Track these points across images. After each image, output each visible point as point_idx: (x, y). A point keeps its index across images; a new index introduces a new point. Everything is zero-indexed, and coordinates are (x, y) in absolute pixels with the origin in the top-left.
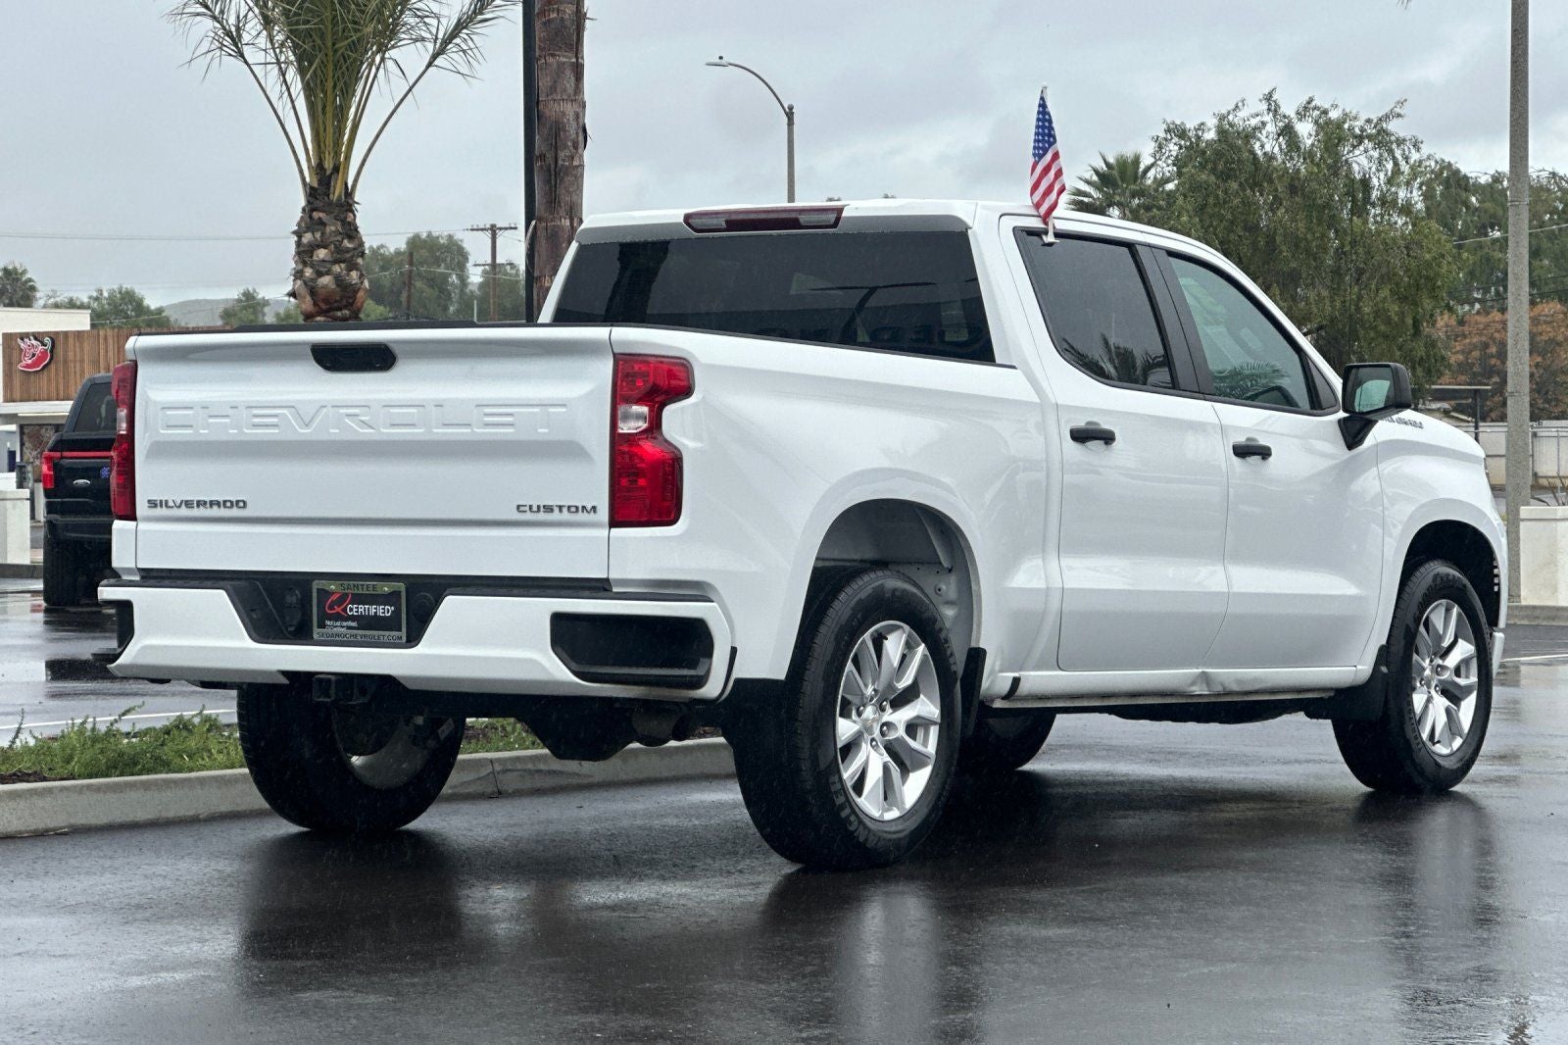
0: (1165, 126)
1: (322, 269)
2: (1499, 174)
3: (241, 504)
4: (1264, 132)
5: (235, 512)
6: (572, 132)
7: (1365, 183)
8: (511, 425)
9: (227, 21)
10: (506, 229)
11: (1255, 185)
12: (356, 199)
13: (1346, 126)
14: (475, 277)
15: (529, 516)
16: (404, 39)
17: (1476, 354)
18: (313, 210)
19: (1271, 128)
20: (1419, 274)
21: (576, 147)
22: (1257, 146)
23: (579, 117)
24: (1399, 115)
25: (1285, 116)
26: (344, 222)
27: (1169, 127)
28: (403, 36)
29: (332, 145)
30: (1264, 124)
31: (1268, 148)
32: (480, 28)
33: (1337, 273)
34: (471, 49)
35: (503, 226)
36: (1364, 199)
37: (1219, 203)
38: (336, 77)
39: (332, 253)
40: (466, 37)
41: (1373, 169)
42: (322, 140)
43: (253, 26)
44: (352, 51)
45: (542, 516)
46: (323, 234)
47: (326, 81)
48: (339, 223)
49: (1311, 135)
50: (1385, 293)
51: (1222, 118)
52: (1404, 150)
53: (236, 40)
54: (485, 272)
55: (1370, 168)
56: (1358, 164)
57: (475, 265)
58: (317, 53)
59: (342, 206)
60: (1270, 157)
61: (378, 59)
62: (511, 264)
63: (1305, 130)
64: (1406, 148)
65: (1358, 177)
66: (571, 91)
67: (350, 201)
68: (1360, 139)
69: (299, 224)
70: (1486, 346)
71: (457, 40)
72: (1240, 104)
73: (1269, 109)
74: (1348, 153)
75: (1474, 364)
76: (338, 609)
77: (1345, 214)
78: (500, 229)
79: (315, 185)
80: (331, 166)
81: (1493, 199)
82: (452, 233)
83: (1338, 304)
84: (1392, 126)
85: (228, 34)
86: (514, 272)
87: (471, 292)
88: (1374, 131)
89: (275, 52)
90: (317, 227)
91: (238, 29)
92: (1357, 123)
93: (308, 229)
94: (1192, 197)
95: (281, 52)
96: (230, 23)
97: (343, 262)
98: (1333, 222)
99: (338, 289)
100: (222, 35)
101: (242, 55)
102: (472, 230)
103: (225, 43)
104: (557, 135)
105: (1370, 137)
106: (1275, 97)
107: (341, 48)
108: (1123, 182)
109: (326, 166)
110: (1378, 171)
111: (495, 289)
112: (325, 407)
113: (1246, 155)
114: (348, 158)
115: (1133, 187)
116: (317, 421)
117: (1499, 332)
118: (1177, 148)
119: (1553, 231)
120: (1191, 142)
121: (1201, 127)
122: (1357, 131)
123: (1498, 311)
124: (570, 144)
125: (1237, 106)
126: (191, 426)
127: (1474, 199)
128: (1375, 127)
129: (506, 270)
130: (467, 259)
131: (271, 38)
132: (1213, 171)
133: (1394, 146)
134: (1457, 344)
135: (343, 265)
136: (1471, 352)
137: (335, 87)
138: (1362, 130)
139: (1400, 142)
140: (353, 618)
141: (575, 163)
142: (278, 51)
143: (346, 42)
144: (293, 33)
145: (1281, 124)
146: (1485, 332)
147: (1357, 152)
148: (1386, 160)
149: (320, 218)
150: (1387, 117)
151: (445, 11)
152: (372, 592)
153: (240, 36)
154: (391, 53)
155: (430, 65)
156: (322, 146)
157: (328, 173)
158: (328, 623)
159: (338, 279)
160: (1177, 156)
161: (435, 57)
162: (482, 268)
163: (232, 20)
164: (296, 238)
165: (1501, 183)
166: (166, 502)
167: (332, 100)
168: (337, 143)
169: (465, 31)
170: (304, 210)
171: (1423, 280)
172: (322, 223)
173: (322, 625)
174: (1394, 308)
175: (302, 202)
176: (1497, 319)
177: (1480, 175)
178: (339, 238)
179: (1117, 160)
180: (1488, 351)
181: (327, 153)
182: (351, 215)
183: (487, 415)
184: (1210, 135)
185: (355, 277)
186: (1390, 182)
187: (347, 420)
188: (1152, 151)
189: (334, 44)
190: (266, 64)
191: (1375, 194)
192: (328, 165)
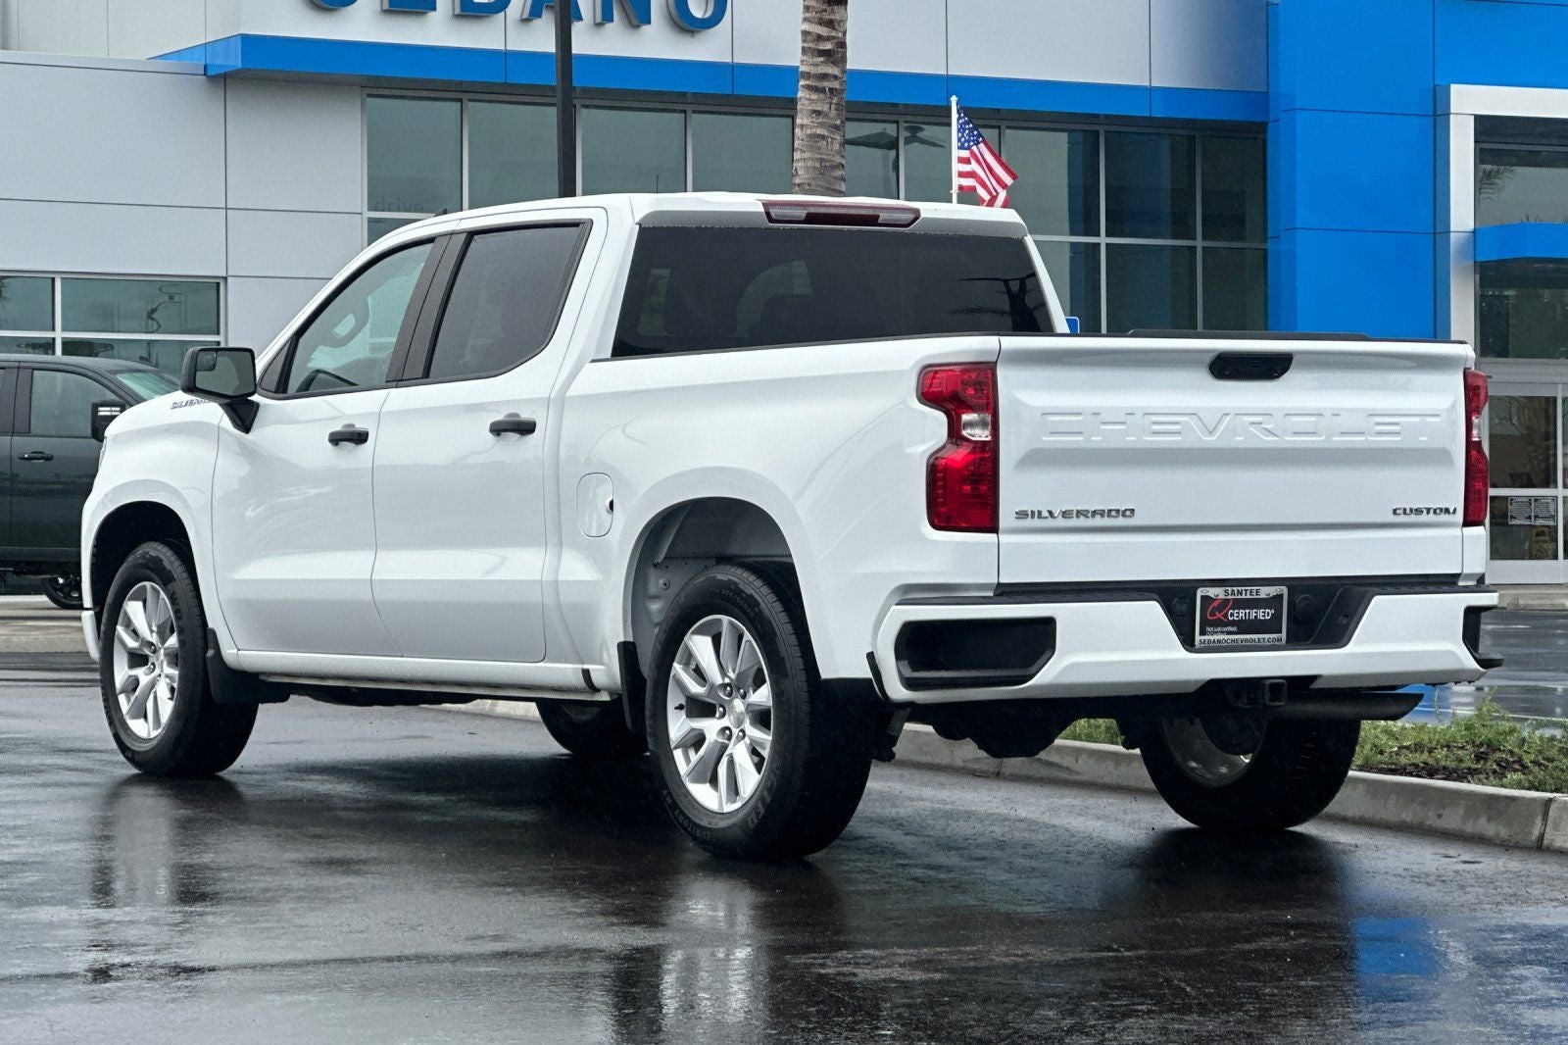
3: (1128, 513)
5: (1121, 521)
8: (1397, 433)
15: (1402, 519)
45: (1413, 518)
76: (1219, 615)
112: (1228, 414)
116: (1222, 428)
126: (1081, 433)
140: (1233, 623)
152: (1255, 597)
158: (1209, 629)
166: (1040, 513)
173: (1203, 633)
183: (1378, 424)
187: (1252, 429)
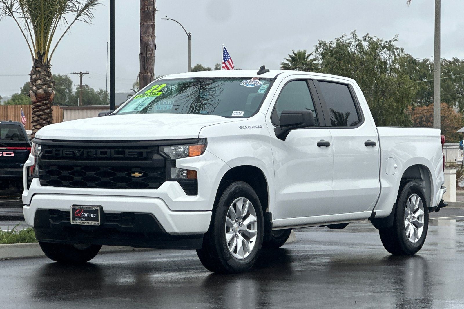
0: (319, 42)
1: (39, 87)
2: (426, 59)
4: (352, 45)
6: (152, 46)
7: (385, 63)
9: (7, 4)
10: (85, 73)
11: (349, 62)
12: (50, 64)
13: (379, 43)
14: (74, 90)
16: (68, 10)
17: (418, 120)
18: (36, 67)
19: (354, 43)
20: (403, 92)
21: (152, 51)
22: (349, 49)
23: (154, 41)
24: (396, 40)
25: (359, 40)
26: (46, 71)
27: (320, 42)
28: (68, 9)
29: (43, 46)
30: (351, 42)
31: (353, 50)
32: (93, 7)
33: (376, 92)
34: (90, 14)
35: (84, 72)
36: (384, 68)
37: (337, 68)
38: (44, 23)
39: (43, 82)
40: (88, 10)
41: (388, 58)
42: (39, 44)
43: (17, 5)
44: (50, 14)
46: (39, 75)
47: (41, 24)
48: (45, 72)
49: (367, 46)
50: (392, 99)
51: (338, 40)
52: (398, 52)
53: (10, 10)
54: (77, 89)
55: (387, 58)
56: (383, 56)
57: (74, 86)
58: (38, 15)
59: (46, 66)
60: (354, 53)
61: (59, 17)
62: (87, 86)
63: (365, 44)
64: (398, 51)
65: (383, 60)
66: (151, 32)
67: (49, 64)
68: (383, 48)
69: (31, 72)
70: (422, 118)
71: (85, 11)
72: (344, 35)
73: (353, 37)
74: (379, 52)
75: (418, 124)
77: (379, 72)
78: (83, 73)
79: (37, 59)
80: (43, 53)
81: (424, 68)
82: (67, 75)
83: (376, 103)
84: (394, 44)
85: (8, 8)
86: (87, 88)
87: (73, 95)
88: (388, 45)
89: (24, 14)
90: (38, 73)
91: (11, 6)
92: (383, 42)
93: (35, 73)
94: (328, 66)
95: (26, 14)
96: (9, 4)
97: (46, 85)
98: (375, 75)
99: (45, 94)
100: (6, 8)
101: (12, 15)
102: (74, 74)
103: (7, 11)
104: (147, 47)
105: (386, 47)
106: (355, 33)
107: (46, 13)
108: (299, 60)
109: (41, 52)
110: (389, 58)
111: (81, 95)
113: (346, 52)
114: (48, 50)
115: (303, 62)
117: (426, 113)
118: (323, 49)
119: (444, 79)
120: (327, 48)
121: (331, 43)
122: (382, 45)
123: (426, 106)
124: (151, 50)
125: (343, 36)
127: (418, 68)
128: (388, 44)
129: (85, 88)
130: (71, 84)
131: (22, 9)
132: (335, 57)
133: (395, 50)
134: (412, 117)
135: (46, 86)
136: (417, 119)
137: (44, 26)
138: (384, 45)
139: (397, 49)
141: (152, 56)
142: (25, 13)
143: (48, 11)
144: (30, 8)
145: (357, 42)
146: (421, 113)
147: (382, 52)
148: (392, 55)
149: (38, 70)
150: (392, 41)
151: (81, 1)
153: (12, 9)
154: (63, 15)
155: (76, 19)
156: (39, 45)
157: (41, 55)
159: (45, 91)
160: (323, 52)
161: (77, 16)
162: (77, 87)
163: (9, 3)
164: (30, 77)
165: (427, 62)
167: (43, 30)
168: (45, 45)
169: (88, 8)
170: (33, 67)
171: (404, 95)
172: (39, 72)
174: (395, 104)
175: (33, 65)
176: (425, 108)
177: (420, 59)
178: (45, 77)
179: (298, 52)
180: (423, 119)
181: (41, 48)
182: (49, 69)
184: (334, 45)
185: (50, 90)
186: (393, 62)
188: (314, 50)
189: (44, 12)
190: (21, 18)
191: (388, 66)
192: (42, 52)
